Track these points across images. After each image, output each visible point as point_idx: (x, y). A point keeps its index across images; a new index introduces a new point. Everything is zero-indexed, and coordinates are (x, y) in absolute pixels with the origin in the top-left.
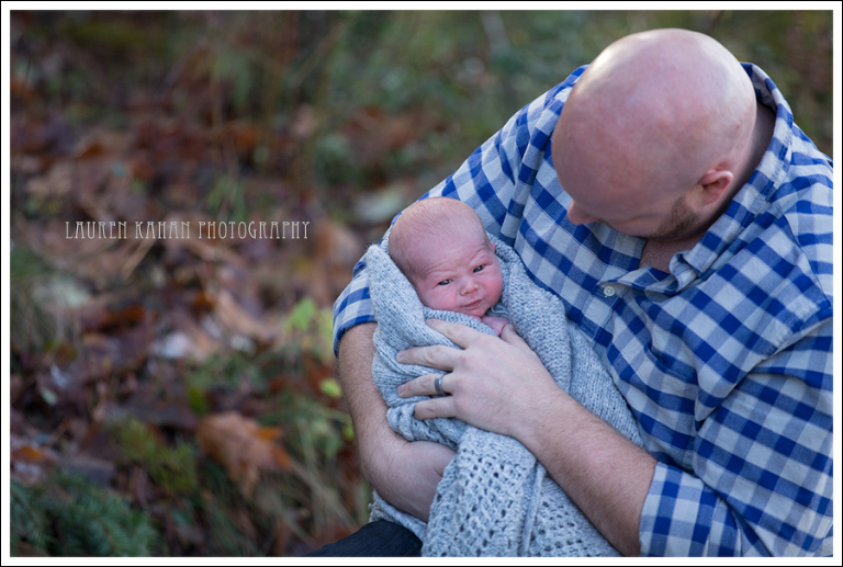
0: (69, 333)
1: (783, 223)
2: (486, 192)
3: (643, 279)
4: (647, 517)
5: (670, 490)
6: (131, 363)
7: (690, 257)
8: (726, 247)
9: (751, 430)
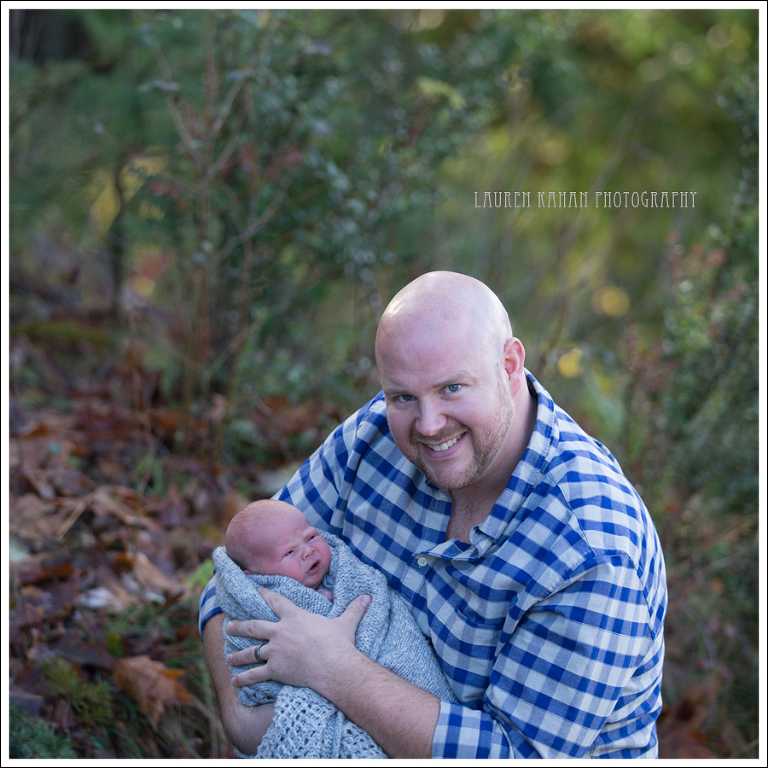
1: (557, 492)
2: (312, 496)
3: (450, 550)
4: (438, 744)
5: (455, 721)
6: (61, 612)
7: (484, 528)
8: (513, 515)
9: (529, 660)
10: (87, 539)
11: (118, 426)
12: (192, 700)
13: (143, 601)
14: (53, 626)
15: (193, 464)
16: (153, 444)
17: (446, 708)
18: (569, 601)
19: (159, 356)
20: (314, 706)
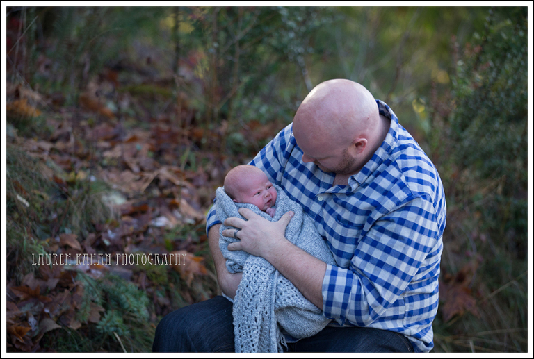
0: (116, 216)
1: (395, 164)
2: (267, 165)
3: (336, 189)
4: (325, 285)
5: (334, 273)
6: (142, 229)
7: (356, 177)
8: (371, 173)
9: (375, 244)
10: (156, 192)
11: (173, 136)
12: (208, 272)
13: (183, 223)
14: (138, 236)
15: (211, 155)
16: (189, 145)
17: (330, 268)
18: (397, 215)
19: (197, 102)
20: (263, 268)
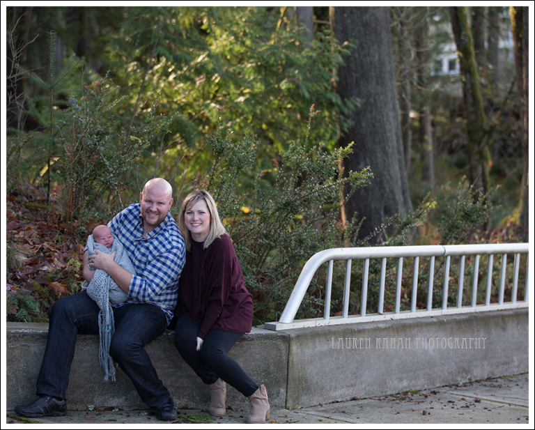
0: (23, 265)
4: (131, 283)
5: (135, 278)
6: (35, 271)
7: (150, 233)
10: (42, 254)
11: (49, 228)
13: (56, 269)
14: (34, 275)
15: (69, 237)
16: (58, 232)
17: (133, 276)
19: (60, 210)
